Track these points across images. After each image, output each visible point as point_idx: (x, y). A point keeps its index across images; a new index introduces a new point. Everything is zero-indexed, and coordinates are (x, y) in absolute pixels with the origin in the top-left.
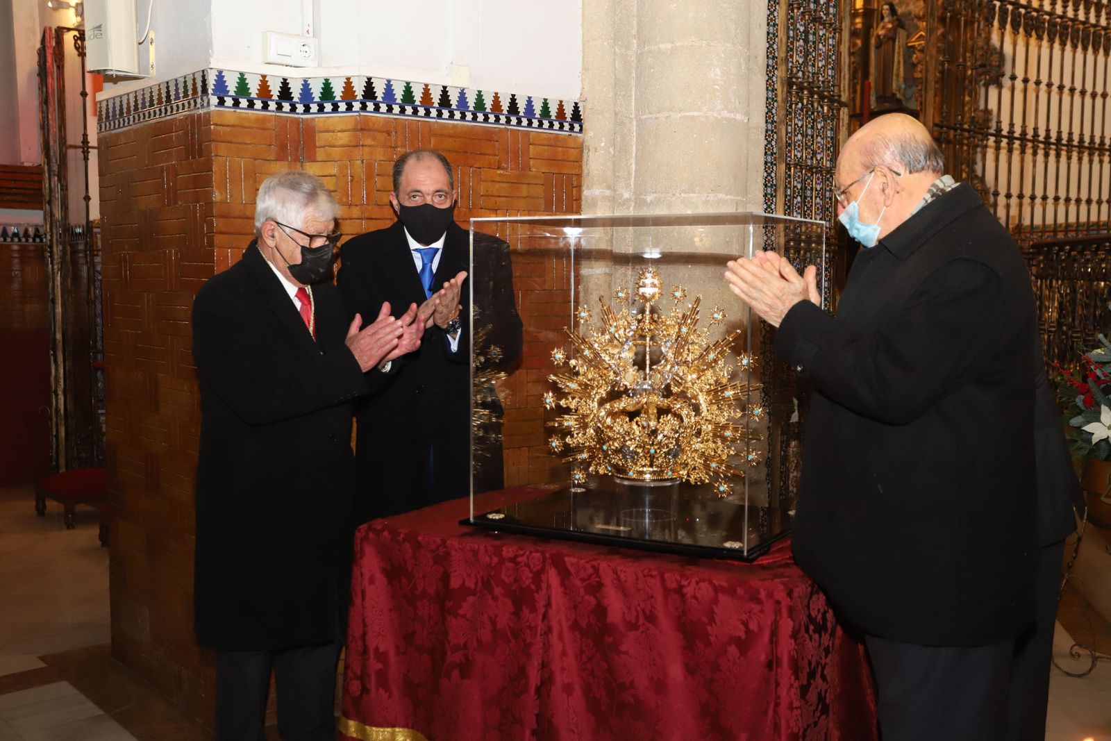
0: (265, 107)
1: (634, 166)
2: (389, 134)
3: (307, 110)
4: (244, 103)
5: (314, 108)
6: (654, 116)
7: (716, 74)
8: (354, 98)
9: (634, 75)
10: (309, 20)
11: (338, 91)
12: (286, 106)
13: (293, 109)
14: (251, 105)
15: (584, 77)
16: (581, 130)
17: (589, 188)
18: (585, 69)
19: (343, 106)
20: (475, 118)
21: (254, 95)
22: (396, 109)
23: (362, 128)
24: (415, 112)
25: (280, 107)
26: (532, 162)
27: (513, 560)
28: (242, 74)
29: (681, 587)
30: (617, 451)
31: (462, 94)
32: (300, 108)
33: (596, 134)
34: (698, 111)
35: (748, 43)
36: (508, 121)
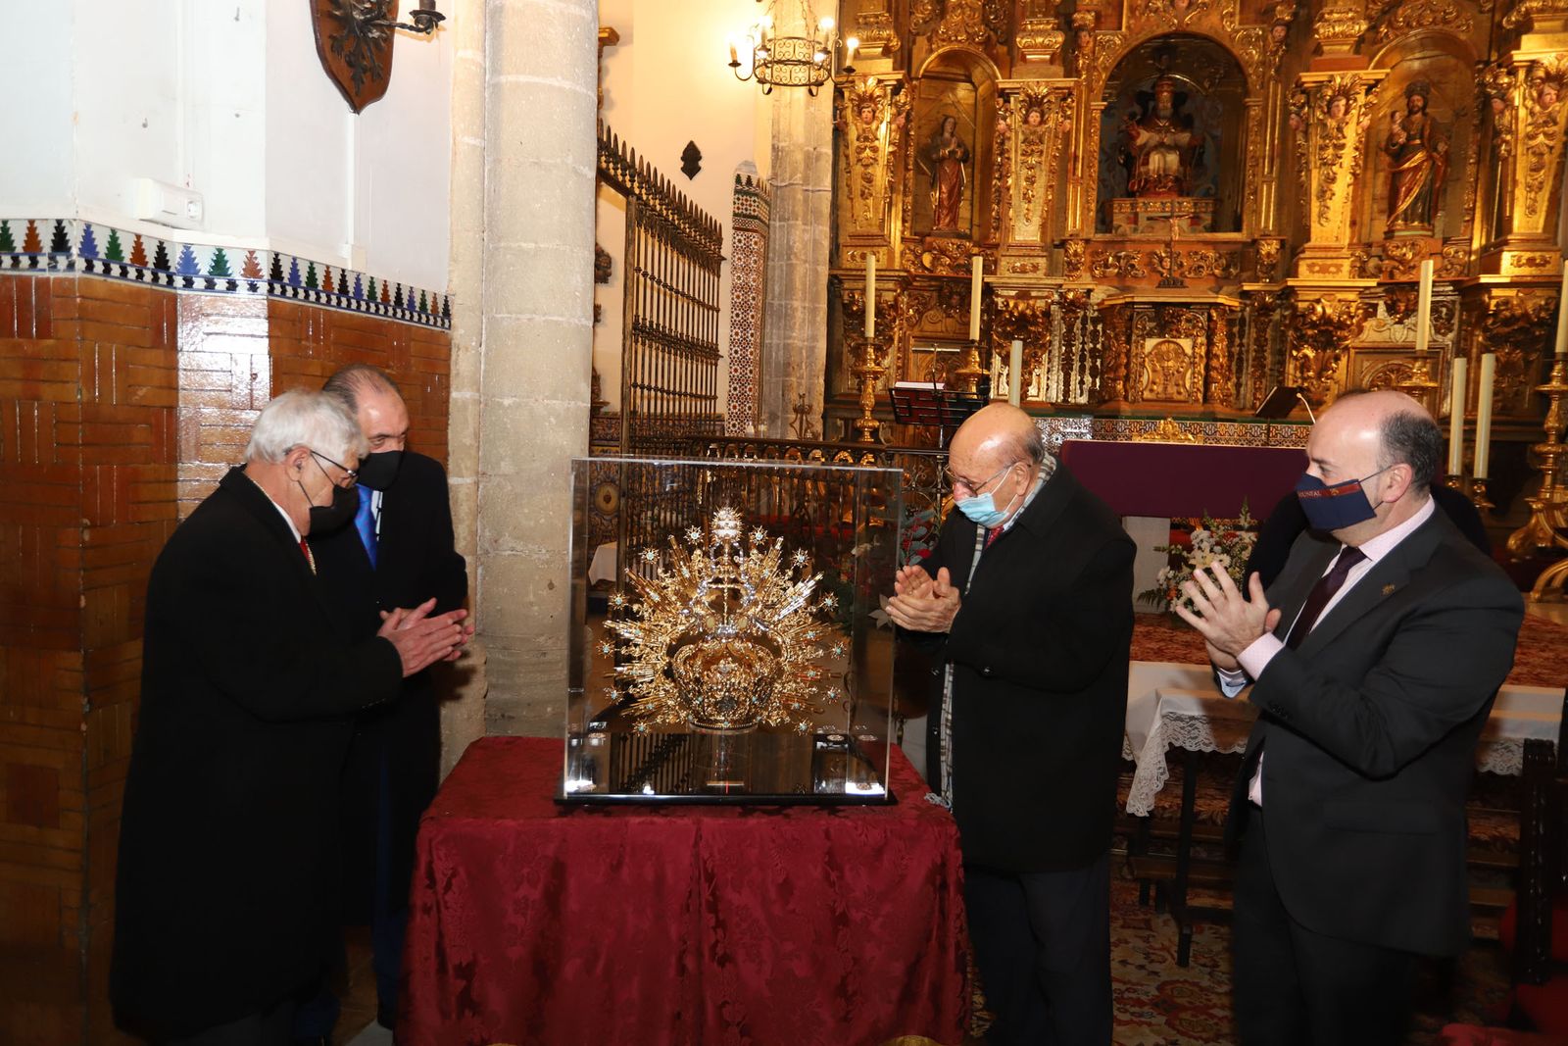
0: (140, 277)
3: (189, 284)
4: (116, 269)
5: (199, 283)
8: (260, 277)
11: (236, 267)
12: (162, 278)
13: (171, 282)
14: (124, 273)
15: (451, 267)
16: (450, 327)
17: (457, 389)
19: (242, 286)
20: (368, 308)
21: (127, 260)
22: (301, 294)
23: (270, 315)
24: (318, 298)
25: (155, 279)
26: (413, 361)
31: (358, 280)
32: (179, 282)
34: (562, 315)
36: (395, 314)
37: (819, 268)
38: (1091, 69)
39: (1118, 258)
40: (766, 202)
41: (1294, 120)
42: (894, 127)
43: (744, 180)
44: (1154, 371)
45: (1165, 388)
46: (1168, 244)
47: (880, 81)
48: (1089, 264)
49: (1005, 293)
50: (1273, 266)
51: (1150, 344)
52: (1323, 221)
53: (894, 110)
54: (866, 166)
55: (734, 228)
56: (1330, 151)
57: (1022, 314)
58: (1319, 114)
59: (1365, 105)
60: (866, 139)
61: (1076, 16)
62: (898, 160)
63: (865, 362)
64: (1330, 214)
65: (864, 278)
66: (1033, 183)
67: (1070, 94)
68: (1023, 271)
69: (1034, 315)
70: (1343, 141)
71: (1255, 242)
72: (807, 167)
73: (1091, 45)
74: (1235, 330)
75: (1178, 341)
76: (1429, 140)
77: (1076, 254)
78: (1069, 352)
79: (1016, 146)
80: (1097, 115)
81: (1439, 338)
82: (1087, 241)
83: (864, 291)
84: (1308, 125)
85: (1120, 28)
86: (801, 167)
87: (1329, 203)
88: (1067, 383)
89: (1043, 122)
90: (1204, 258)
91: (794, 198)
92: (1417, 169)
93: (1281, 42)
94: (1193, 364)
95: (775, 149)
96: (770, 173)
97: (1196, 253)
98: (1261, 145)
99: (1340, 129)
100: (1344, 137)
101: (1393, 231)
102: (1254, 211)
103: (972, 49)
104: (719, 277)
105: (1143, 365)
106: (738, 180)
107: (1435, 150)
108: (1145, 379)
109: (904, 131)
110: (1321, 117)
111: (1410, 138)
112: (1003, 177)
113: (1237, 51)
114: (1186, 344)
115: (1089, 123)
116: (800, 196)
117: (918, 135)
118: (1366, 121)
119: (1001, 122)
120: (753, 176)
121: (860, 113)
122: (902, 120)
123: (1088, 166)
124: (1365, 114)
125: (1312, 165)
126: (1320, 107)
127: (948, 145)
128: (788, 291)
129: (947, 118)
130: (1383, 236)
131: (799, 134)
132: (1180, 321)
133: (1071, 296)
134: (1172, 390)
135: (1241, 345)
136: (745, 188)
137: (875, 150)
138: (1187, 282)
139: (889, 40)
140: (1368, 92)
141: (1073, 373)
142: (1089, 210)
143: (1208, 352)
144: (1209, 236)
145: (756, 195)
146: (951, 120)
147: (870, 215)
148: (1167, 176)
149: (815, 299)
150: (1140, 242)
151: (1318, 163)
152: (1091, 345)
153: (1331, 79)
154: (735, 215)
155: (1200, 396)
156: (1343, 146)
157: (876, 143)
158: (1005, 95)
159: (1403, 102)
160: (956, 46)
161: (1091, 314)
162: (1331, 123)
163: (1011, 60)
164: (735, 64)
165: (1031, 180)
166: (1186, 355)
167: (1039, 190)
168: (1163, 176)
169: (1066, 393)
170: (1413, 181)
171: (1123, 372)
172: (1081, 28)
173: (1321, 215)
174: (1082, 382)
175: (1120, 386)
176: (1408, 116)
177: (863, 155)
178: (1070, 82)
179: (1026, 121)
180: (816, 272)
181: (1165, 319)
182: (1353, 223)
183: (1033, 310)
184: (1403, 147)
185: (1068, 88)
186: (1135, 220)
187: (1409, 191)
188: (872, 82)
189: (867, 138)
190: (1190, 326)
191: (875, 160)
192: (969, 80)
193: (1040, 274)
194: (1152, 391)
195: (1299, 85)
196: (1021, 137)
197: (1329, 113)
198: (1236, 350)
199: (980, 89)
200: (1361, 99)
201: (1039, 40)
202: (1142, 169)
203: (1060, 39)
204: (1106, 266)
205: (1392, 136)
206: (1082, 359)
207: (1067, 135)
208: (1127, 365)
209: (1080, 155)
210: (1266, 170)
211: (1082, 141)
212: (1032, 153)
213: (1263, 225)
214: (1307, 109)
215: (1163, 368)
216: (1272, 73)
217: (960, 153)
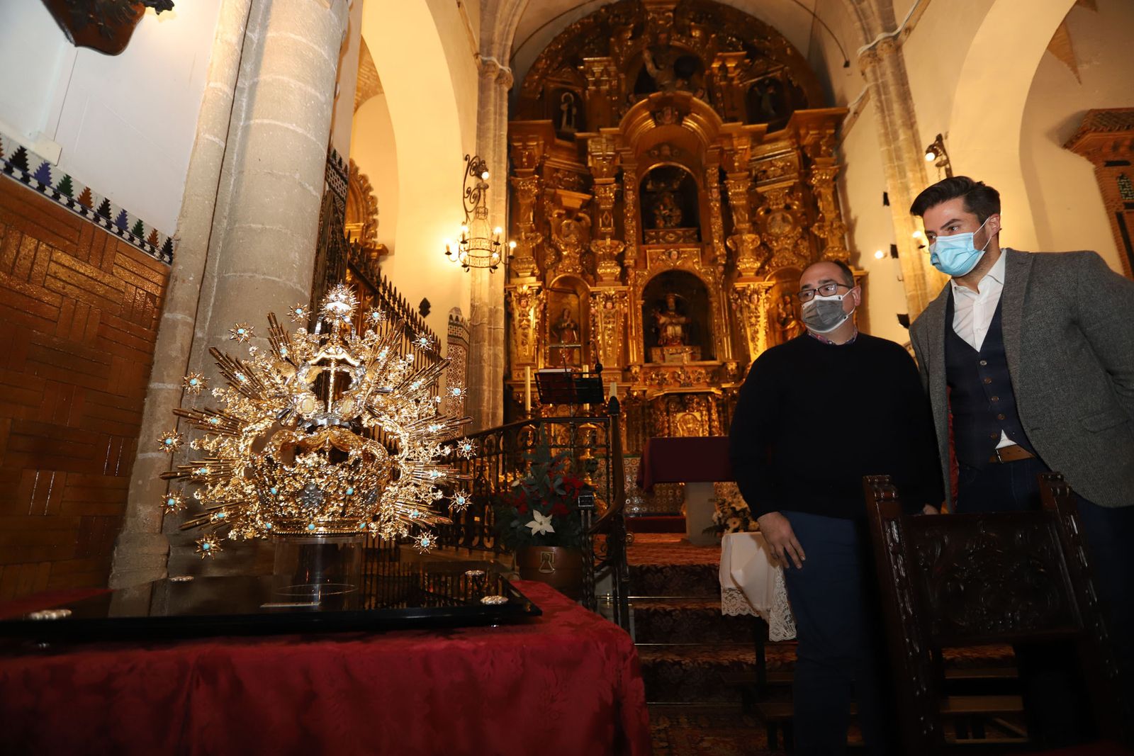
1: (210, 314)
6: (238, 274)
9: (221, 245)
15: (180, 222)
16: (170, 262)
17: (169, 311)
20: (56, 197)
33: (185, 268)
34: (279, 277)
36: (96, 220)
37: (498, 369)
38: (634, 285)
39: (657, 375)
40: (468, 332)
41: (734, 306)
42: (538, 310)
43: (454, 318)
44: (683, 430)
46: (682, 368)
47: (530, 287)
48: (644, 378)
50: (734, 375)
51: (679, 415)
53: (537, 302)
54: (524, 329)
55: (449, 343)
56: (754, 319)
59: (766, 298)
60: (524, 315)
61: (626, 261)
62: (541, 328)
65: (524, 386)
66: (611, 337)
67: (626, 295)
68: (610, 381)
70: (758, 314)
71: (723, 365)
72: (490, 316)
73: (634, 275)
74: (721, 408)
75: (693, 413)
76: (796, 314)
77: (636, 373)
79: (601, 320)
80: (639, 306)
82: (641, 367)
83: (524, 393)
84: (741, 308)
85: (646, 267)
86: (487, 314)
87: (757, 343)
89: (613, 307)
90: (700, 373)
91: (483, 331)
92: (794, 328)
93: (722, 273)
94: (702, 425)
95: (473, 305)
96: (470, 317)
97: (696, 371)
98: (719, 321)
99: (756, 309)
102: (721, 351)
103: (576, 276)
105: (676, 427)
106: (451, 317)
108: (678, 435)
109: (543, 312)
110: (747, 303)
111: (787, 315)
112: (595, 336)
113: (703, 278)
114: (697, 415)
115: (636, 310)
116: (486, 330)
117: (551, 315)
118: (767, 306)
119: (592, 308)
120: (459, 316)
121: (520, 303)
122: (542, 307)
123: (637, 331)
124: (766, 303)
125: (746, 326)
126: (746, 299)
127: (566, 321)
128: (480, 381)
129: (565, 310)
131: (486, 298)
132: (693, 403)
133: (635, 394)
135: (725, 416)
136: (454, 322)
137: (528, 321)
138: (693, 384)
139: (533, 268)
140: (766, 292)
141: (640, 435)
142: (640, 352)
143: (709, 419)
144: (701, 363)
145: (462, 326)
146: (567, 311)
147: (527, 354)
148: (676, 337)
149: (496, 386)
150: (667, 367)
151: (749, 325)
152: (648, 420)
153: (749, 286)
154: (449, 336)
156: (759, 317)
157: (529, 317)
158: (593, 295)
159: (781, 300)
160: (568, 275)
161: (646, 404)
162: (752, 306)
163: (597, 279)
164: (449, 253)
166: (698, 421)
167: (614, 341)
168: (675, 337)
169: (637, 446)
170: (793, 334)
171: (666, 431)
172: (628, 267)
173: (755, 349)
174: (645, 440)
176: (785, 306)
177: (523, 323)
178: (625, 288)
179: (605, 307)
181: (685, 402)
184: (785, 319)
185: (625, 291)
186: (663, 358)
188: (525, 288)
190: (698, 405)
191: (529, 326)
192: (575, 293)
193: (618, 382)
195: (735, 290)
196: (603, 315)
197: (750, 301)
199: (581, 297)
200: (763, 294)
201: (609, 270)
202: (664, 334)
203: (619, 271)
204: (652, 379)
205: (779, 314)
206: (644, 428)
207: (626, 315)
208: (669, 428)
209: (633, 325)
210: (724, 331)
211: (633, 319)
212: (609, 323)
213: (727, 356)
214: (739, 301)
215: (687, 428)
216: (720, 286)
217: (572, 326)
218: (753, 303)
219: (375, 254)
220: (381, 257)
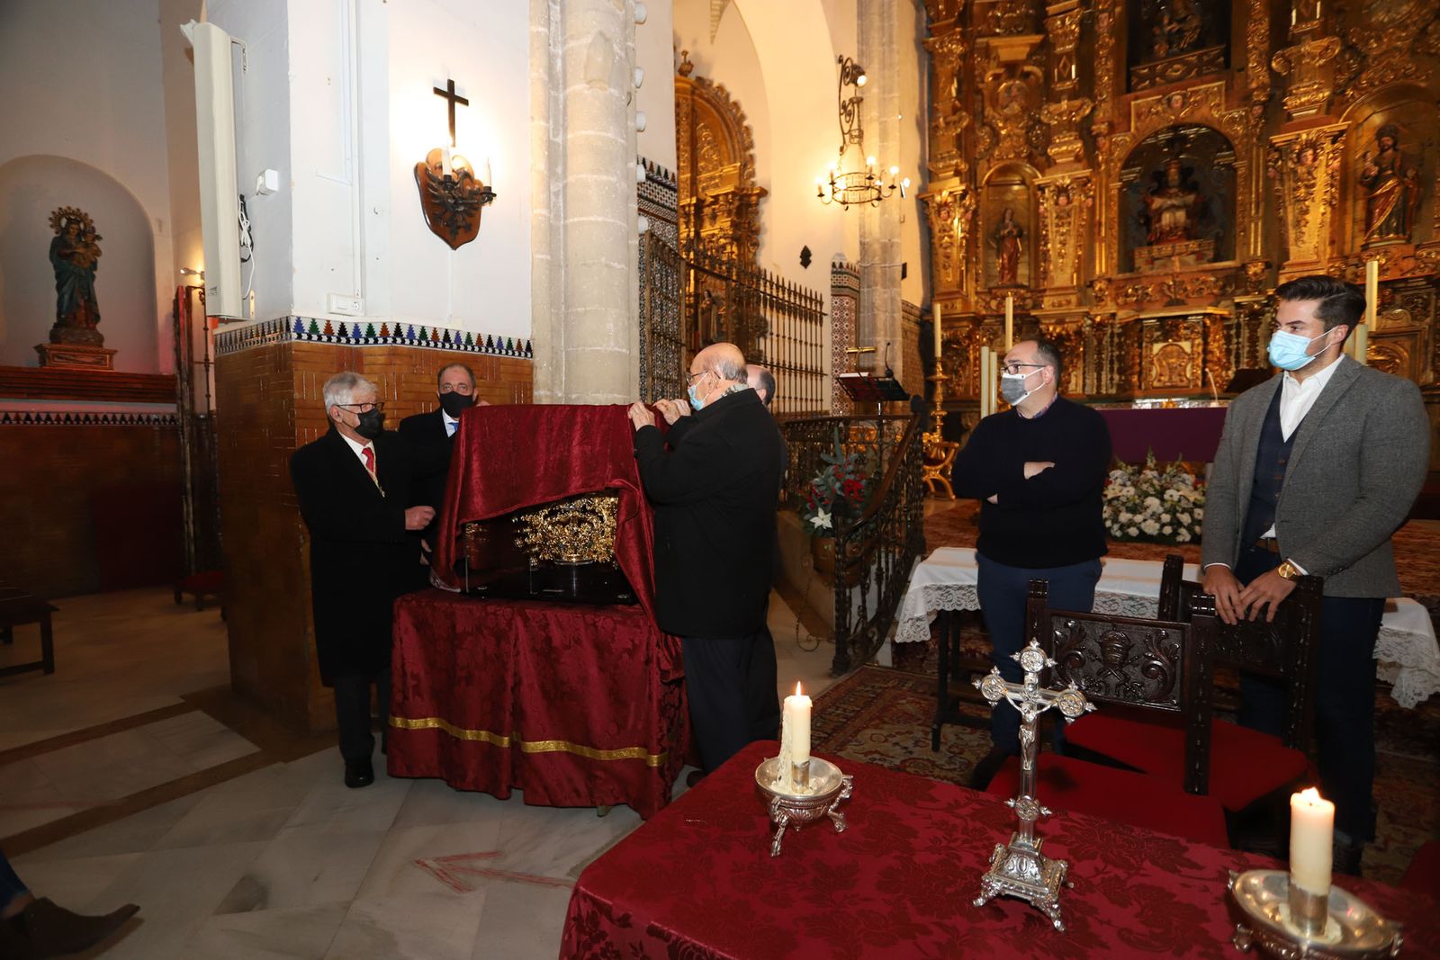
0: (329, 340)
1: (564, 379)
2: (411, 357)
3: (357, 342)
4: (315, 337)
5: (362, 341)
6: (575, 349)
7: (610, 326)
8: (388, 335)
9: (563, 326)
10: (359, 287)
11: (378, 331)
12: (344, 340)
13: (348, 341)
14: (320, 338)
15: (533, 326)
16: (532, 357)
17: (537, 390)
18: (534, 321)
19: (381, 340)
20: (466, 349)
21: (321, 332)
22: (416, 342)
23: (393, 353)
24: (428, 344)
25: (339, 340)
26: (502, 375)
27: (494, 614)
28: (314, 320)
29: (595, 623)
30: (555, 546)
31: (458, 335)
32: (353, 341)
33: (541, 360)
34: (601, 347)
35: (628, 309)
36: (487, 351)
37: (896, 315)
38: (1107, 162)
39: (1136, 290)
40: (856, 277)
41: (1272, 172)
42: (964, 220)
43: (837, 265)
44: (1161, 366)
45: (1170, 378)
46: (1173, 276)
47: (951, 193)
48: (1113, 296)
49: (1047, 322)
51: (1157, 347)
52: (1299, 243)
53: (962, 210)
54: (946, 248)
55: (833, 295)
56: (1303, 190)
57: (1059, 335)
58: (1290, 165)
59: (1333, 151)
60: (945, 231)
61: (1094, 127)
62: (970, 242)
63: (935, 373)
64: (1305, 238)
66: (1064, 245)
67: (1089, 181)
68: (1060, 305)
69: (1068, 335)
70: (1313, 182)
71: (1244, 267)
72: (884, 253)
73: (1107, 145)
74: (1233, 332)
75: (1179, 343)
76: (1400, 168)
77: (1101, 290)
78: (1100, 359)
79: (1051, 220)
80: (1114, 192)
81: (1417, 324)
82: (1109, 280)
84: (1282, 174)
85: (1129, 130)
86: (879, 252)
87: (1304, 230)
88: (1099, 379)
89: (1069, 202)
90: (1204, 282)
91: (875, 272)
92: (1389, 193)
93: (1260, 118)
94: (1193, 359)
95: (862, 244)
96: (858, 259)
97: (1198, 279)
98: (1249, 197)
99: (1309, 173)
100: (1315, 179)
101: (1368, 244)
102: (1245, 244)
103: (1019, 162)
104: (821, 325)
105: (1152, 363)
106: (834, 265)
107: (1405, 176)
108: (1154, 373)
109: (972, 221)
110: (1292, 166)
111: (1381, 170)
112: (1046, 244)
113: (1225, 130)
114: (1186, 346)
115: (1109, 199)
116: (879, 271)
117: (984, 224)
118: (1335, 164)
119: (1042, 207)
120: (844, 262)
121: (939, 215)
122: (969, 215)
123: (1109, 228)
124: (1334, 158)
125: (1287, 204)
126: (1291, 159)
127: (1005, 227)
128: (874, 332)
129: (1006, 210)
130: (1360, 249)
131: (877, 233)
132: (1178, 329)
133: (1098, 319)
134: (1176, 379)
135: (1238, 343)
136: (838, 269)
137: (952, 237)
138: (1188, 301)
139: (958, 164)
140: (1334, 142)
141: (1104, 373)
142: (1112, 258)
143: (1205, 350)
144: (1207, 266)
145: (847, 272)
146: (1009, 211)
147: (950, 279)
148: (1176, 228)
150: (1152, 276)
151: (1293, 201)
152: (1117, 353)
153: (1298, 137)
154: (832, 287)
155: (1200, 383)
156: (1313, 185)
157: (952, 232)
158: (1041, 188)
159: (1375, 144)
160: (1008, 162)
161: (1117, 331)
162: (1301, 170)
163: (1047, 164)
164: (821, 195)
165: (1063, 244)
166: (1186, 353)
167: (1070, 249)
168: (1174, 228)
169: (1099, 387)
170: (1387, 203)
171: (1137, 368)
172: (1098, 135)
173: (1297, 239)
174: (1112, 379)
175: (1135, 379)
176: (1380, 154)
177: (944, 242)
178: (1087, 173)
179: (1057, 203)
180: (893, 318)
181: (1169, 329)
182: (1332, 242)
183: (1067, 332)
184: (1376, 177)
185: (1087, 177)
186: (1151, 263)
187: (1382, 211)
188: (945, 193)
189: (947, 230)
190: (1188, 332)
191: (952, 244)
193: (1072, 306)
194: (1159, 381)
195: (1272, 145)
196: (1054, 215)
197: (1299, 160)
198: (1233, 347)
199: (1031, 188)
200: (1328, 147)
201: (1064, 148)
202: (1157, 225)
203: (1079, 145)
204: (1127, 295)
205: (1366, 171)
206: (1112, 362)
208: (1140, 364)
209: (1103, 220)
210: (1253, 212)
211: (1104, 211)
212: (1063, 225)
213: (1252, 252)
214: (1280, 163)
215: (1168, 364)
216: (1255, 140)
217: (1015, 232)
218: (1302, 164)
219: (754, 198)
220: (761, 199)
